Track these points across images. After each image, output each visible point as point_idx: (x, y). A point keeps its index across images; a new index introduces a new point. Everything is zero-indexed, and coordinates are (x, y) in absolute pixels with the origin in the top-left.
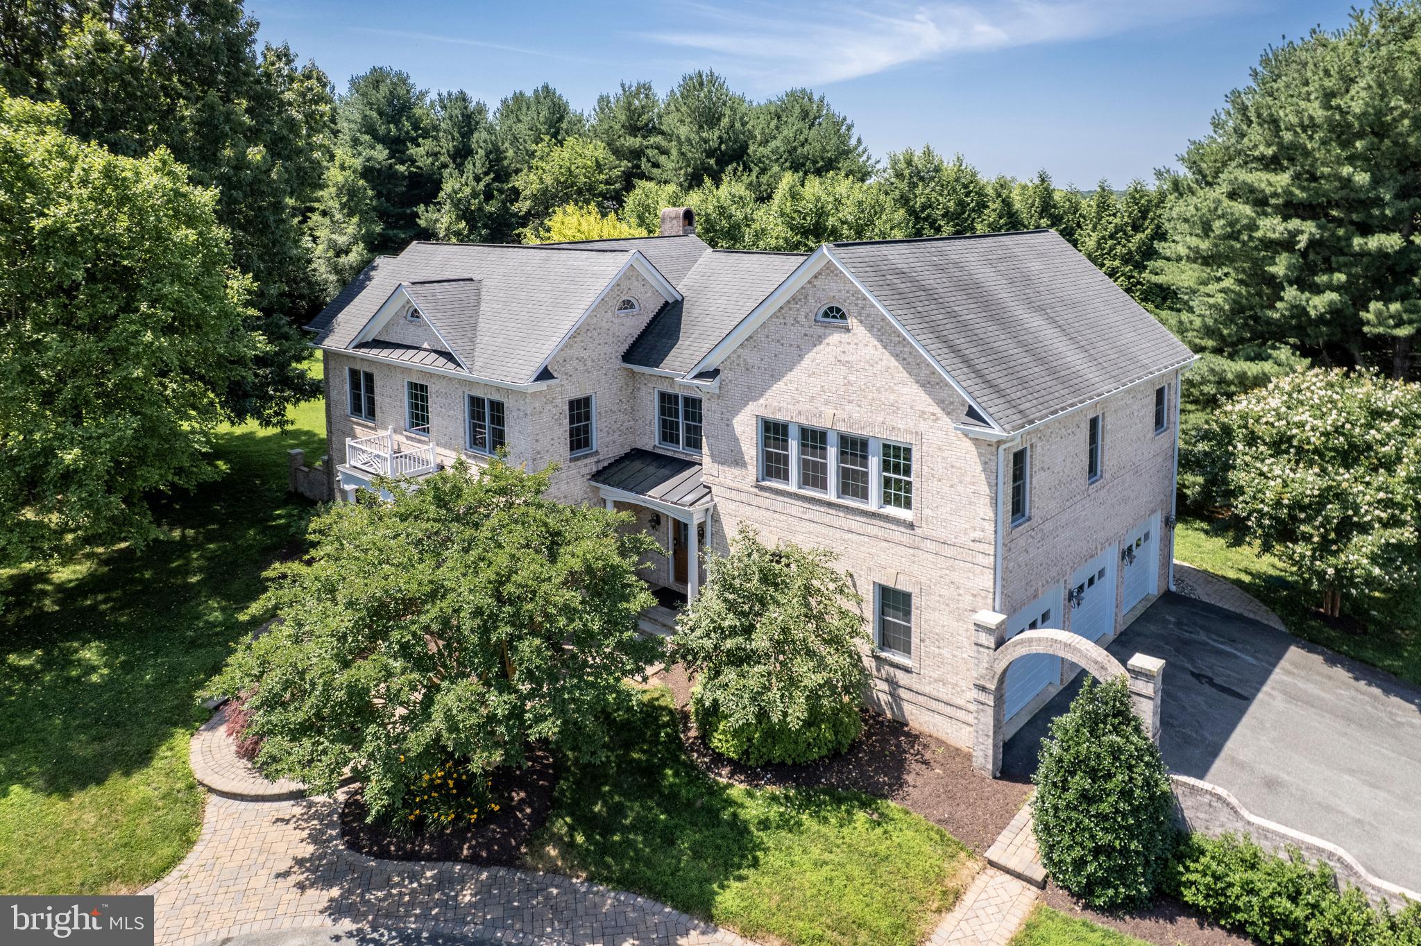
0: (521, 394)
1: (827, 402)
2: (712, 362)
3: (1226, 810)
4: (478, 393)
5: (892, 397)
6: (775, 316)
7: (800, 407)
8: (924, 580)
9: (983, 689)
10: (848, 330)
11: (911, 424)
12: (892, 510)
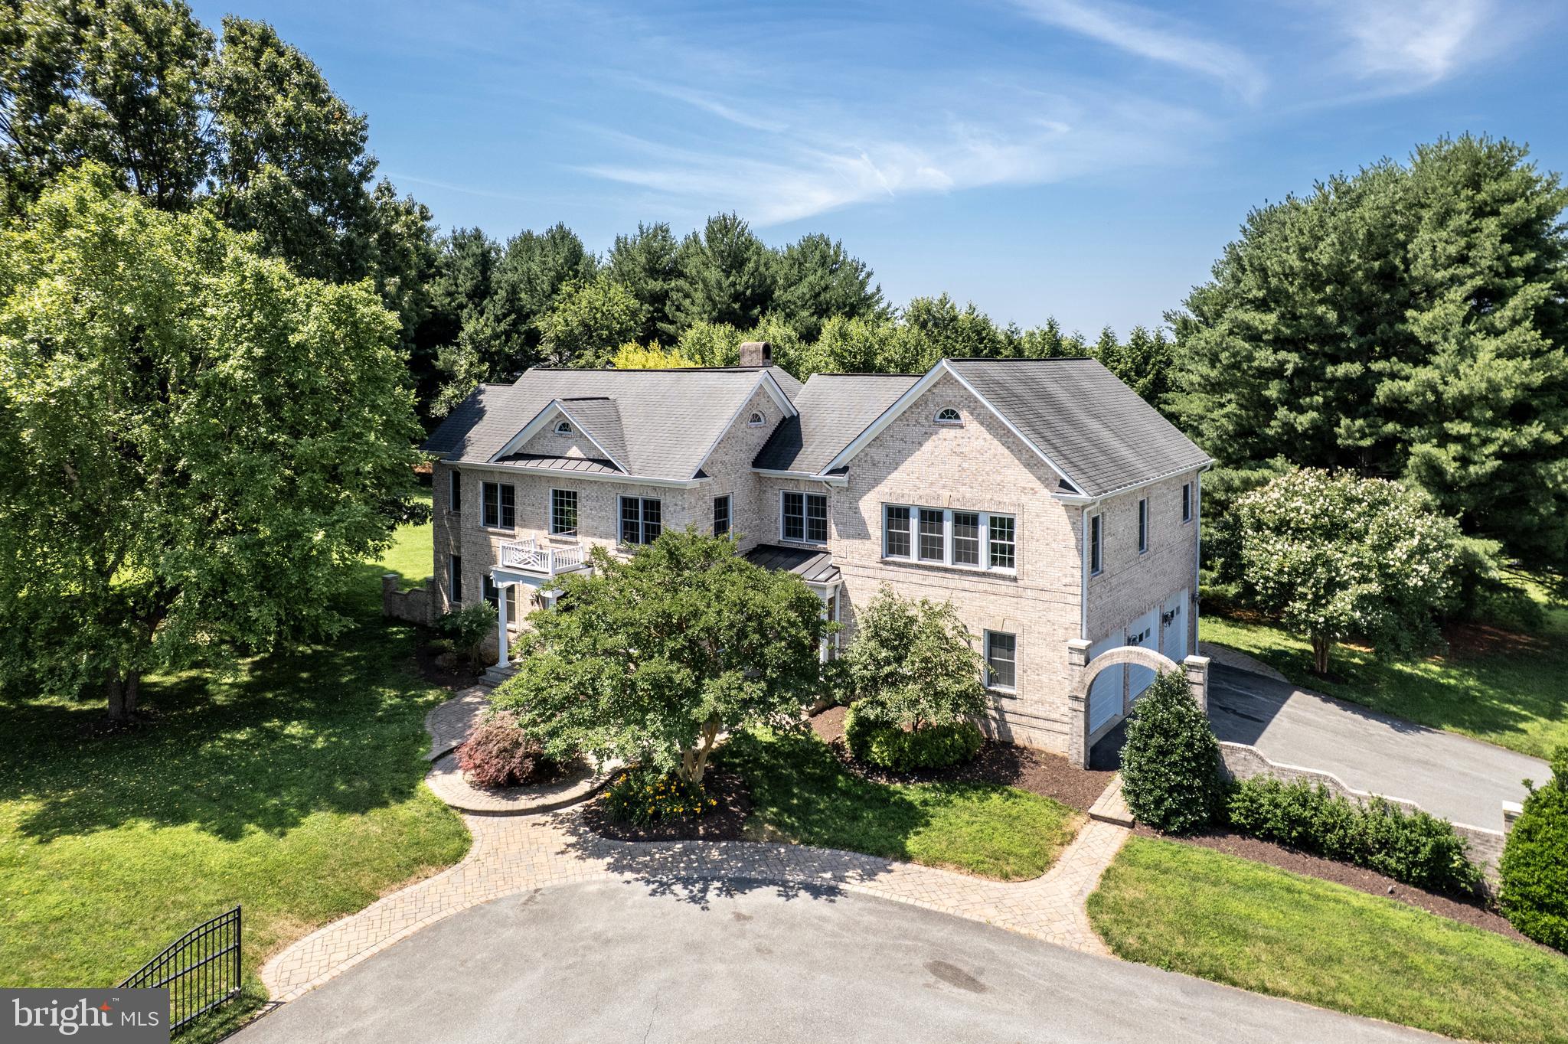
0: (678, 490)
1: (944, 487)
2: (840, 462)
3: (1256, 760)
4: (631, 494)
5: (999, 478)
6: (899, 419)
7: (921, 492)
8: (1025, 622)
9: (1076, 698)
10: (962, 427)
11: (1014, 499)
12: (998, 569)
